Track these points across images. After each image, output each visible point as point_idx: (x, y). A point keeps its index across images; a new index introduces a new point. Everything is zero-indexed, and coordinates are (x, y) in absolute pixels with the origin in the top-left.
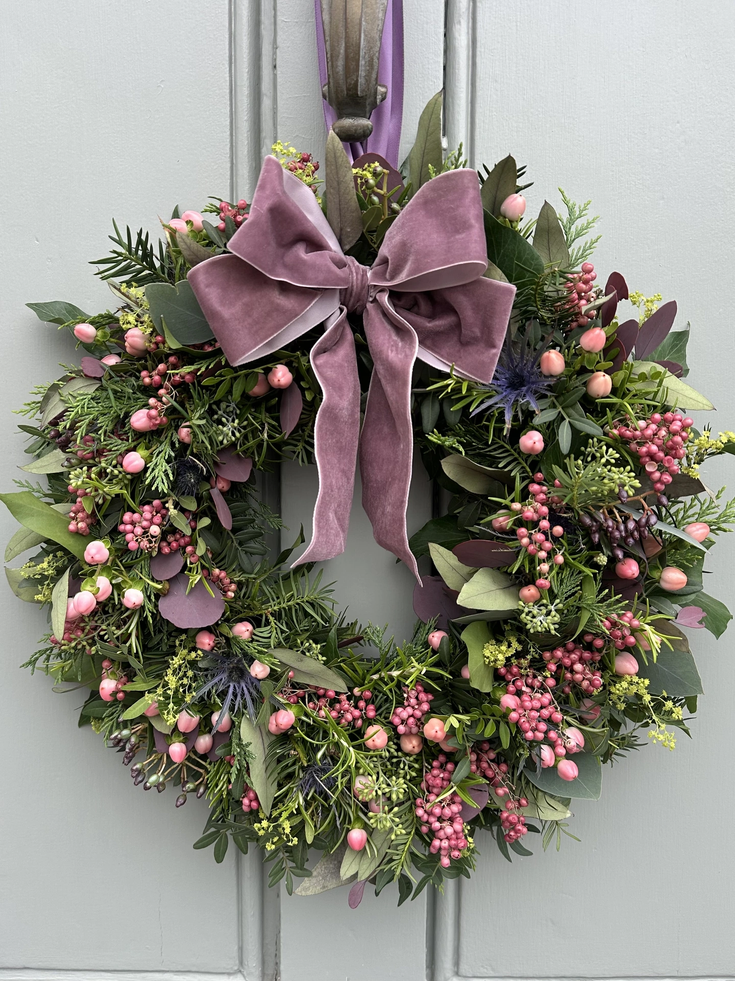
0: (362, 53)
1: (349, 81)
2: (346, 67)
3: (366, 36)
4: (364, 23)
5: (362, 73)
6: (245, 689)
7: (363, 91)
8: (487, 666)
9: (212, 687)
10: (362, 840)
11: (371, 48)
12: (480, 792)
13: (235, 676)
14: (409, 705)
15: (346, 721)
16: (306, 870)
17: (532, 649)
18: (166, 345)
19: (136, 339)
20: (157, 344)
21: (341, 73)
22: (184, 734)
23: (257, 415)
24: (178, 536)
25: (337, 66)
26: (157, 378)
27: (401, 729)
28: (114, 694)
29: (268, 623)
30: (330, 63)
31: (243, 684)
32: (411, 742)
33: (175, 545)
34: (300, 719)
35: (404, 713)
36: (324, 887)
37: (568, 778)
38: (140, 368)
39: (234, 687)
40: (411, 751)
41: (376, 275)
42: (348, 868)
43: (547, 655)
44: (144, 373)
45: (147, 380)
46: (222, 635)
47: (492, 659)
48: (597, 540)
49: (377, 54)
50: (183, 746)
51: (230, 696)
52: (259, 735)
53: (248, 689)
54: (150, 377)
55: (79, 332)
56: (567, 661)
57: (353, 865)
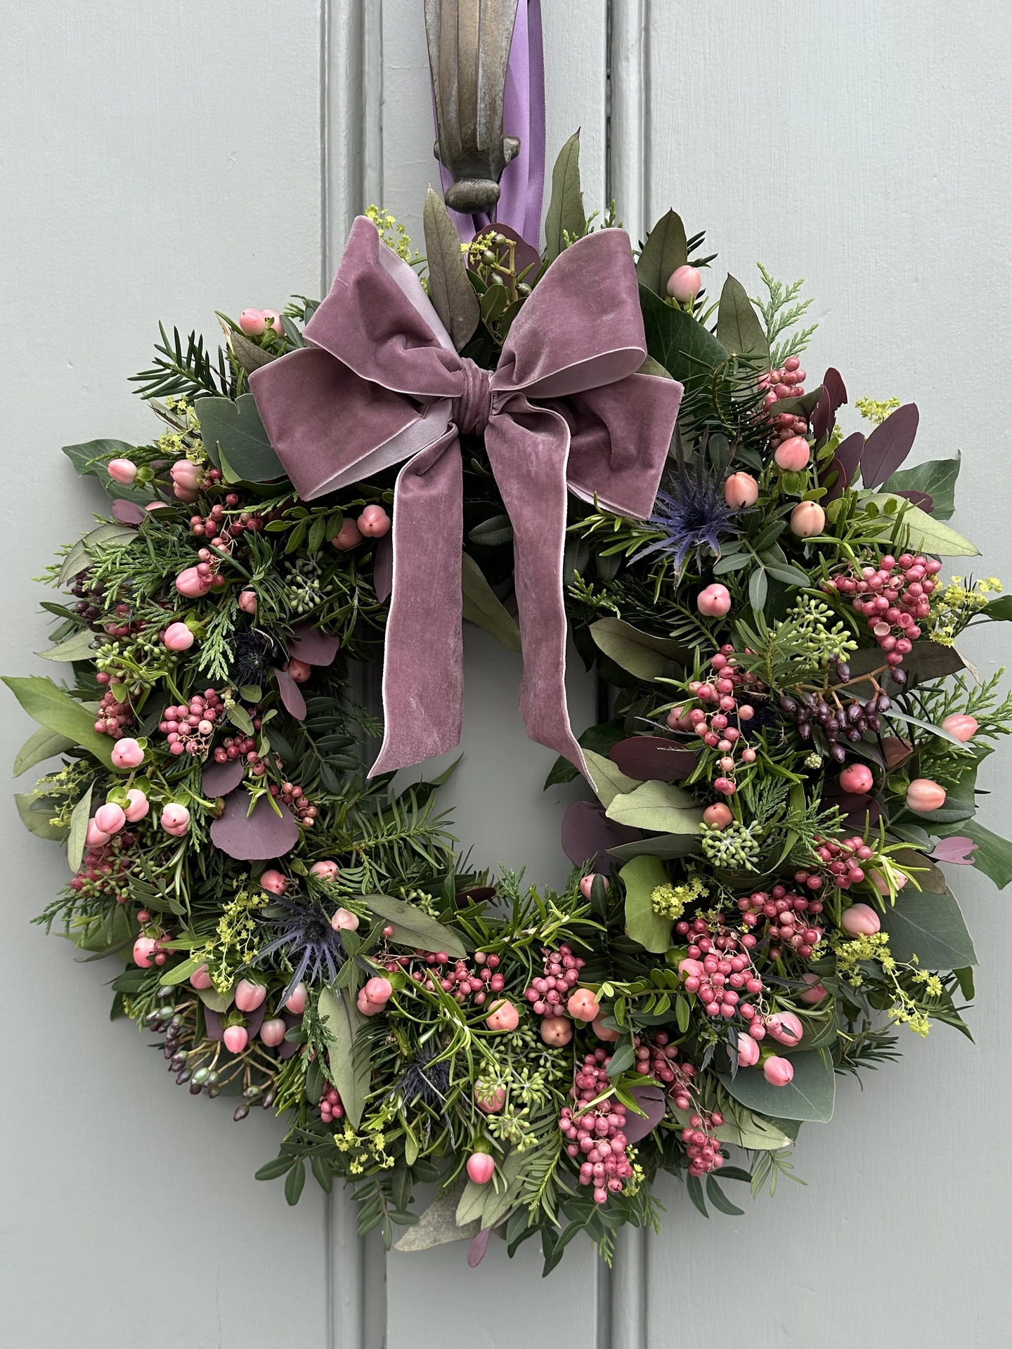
0: (480, 94)
1: (464, 130)
2: (460, 112)
3: (485, 71)
4: (482, 55)
5: (481, 119)
6: (327, 952)
7: (483, 143)
8: (656, 915)
9: (282, 947)
10: (486, 1169)
11: (493, 86)
12: (653, 1102)
13: (313, 934)
14: (550, 975)
15: (462, 993)
16: (408, 1214)
17: (723, 896)
18: (223, 481)
19: (185, 474)
20: (211, 479)
21: (454, 120)
22: (245, 1014)
23: (346, 577)
24: (239, 741)
25: (448, 112)
26: (210, 524)
27: (539, 1006)
28: (152, 957)
29: (359, 863)
30: (439, 110)
31: (325, 947)
32: (554, 1028)
33: (233, 750)
34: (399, 993)
35: (542, 984)
36: (435, 1241)
37: (778, 1080)
38: (191, 513)
39: (313, 949)
40: (555, 1040)
41: (499, 379)
42: (468, 1210)
43: (744, 903)
44: (195, 519)
45: (198, 528)
46: (295, 875)
47: (664, 904)
48: (806, 733)
49: (501, 94)
50: (244, 1031)
51: (306, 961)
52: (345, 1015)
53: (331, 952)
54: (203, 523)
55: (113, 469)
56: (771, 910)
57: (475, 1207)
